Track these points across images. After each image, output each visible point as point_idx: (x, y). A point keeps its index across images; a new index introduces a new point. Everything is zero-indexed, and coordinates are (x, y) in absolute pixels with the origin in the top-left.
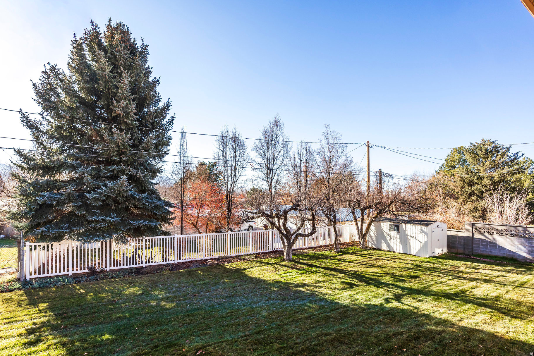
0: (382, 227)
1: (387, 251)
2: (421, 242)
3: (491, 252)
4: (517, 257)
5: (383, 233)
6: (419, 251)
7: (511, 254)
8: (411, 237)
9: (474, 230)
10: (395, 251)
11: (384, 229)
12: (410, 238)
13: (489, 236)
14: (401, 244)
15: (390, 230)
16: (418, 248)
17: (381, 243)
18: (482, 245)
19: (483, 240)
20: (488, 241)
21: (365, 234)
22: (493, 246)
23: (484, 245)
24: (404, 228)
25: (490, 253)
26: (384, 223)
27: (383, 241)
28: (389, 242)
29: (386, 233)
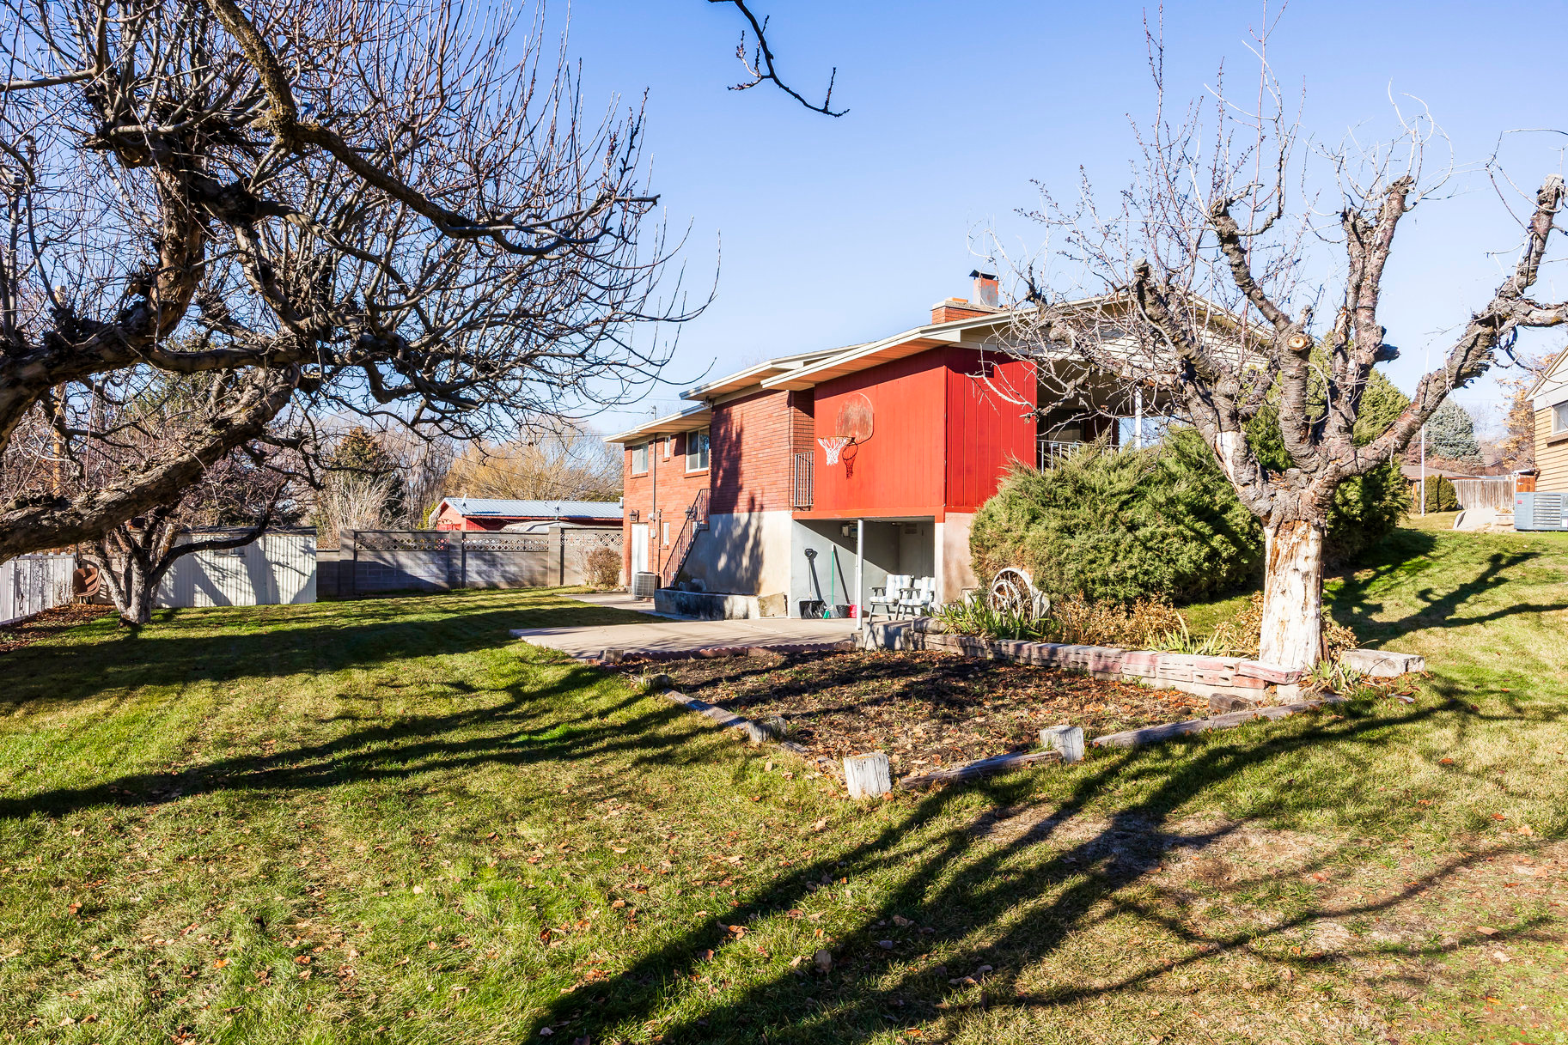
2: (301, 574)
6: (297, 597)
8: (277, 563)
9: (358, 545)
10: (234, 605)
12: (274, 567)
13: (387, 556)
14: (251, 585)
16: (296, 590)
17: (193, 592)
19: (374, 565)
20: (380, 565)
24: (261, 546)
27: (197, 588)
28: (216, 585)
29: (209, 564)
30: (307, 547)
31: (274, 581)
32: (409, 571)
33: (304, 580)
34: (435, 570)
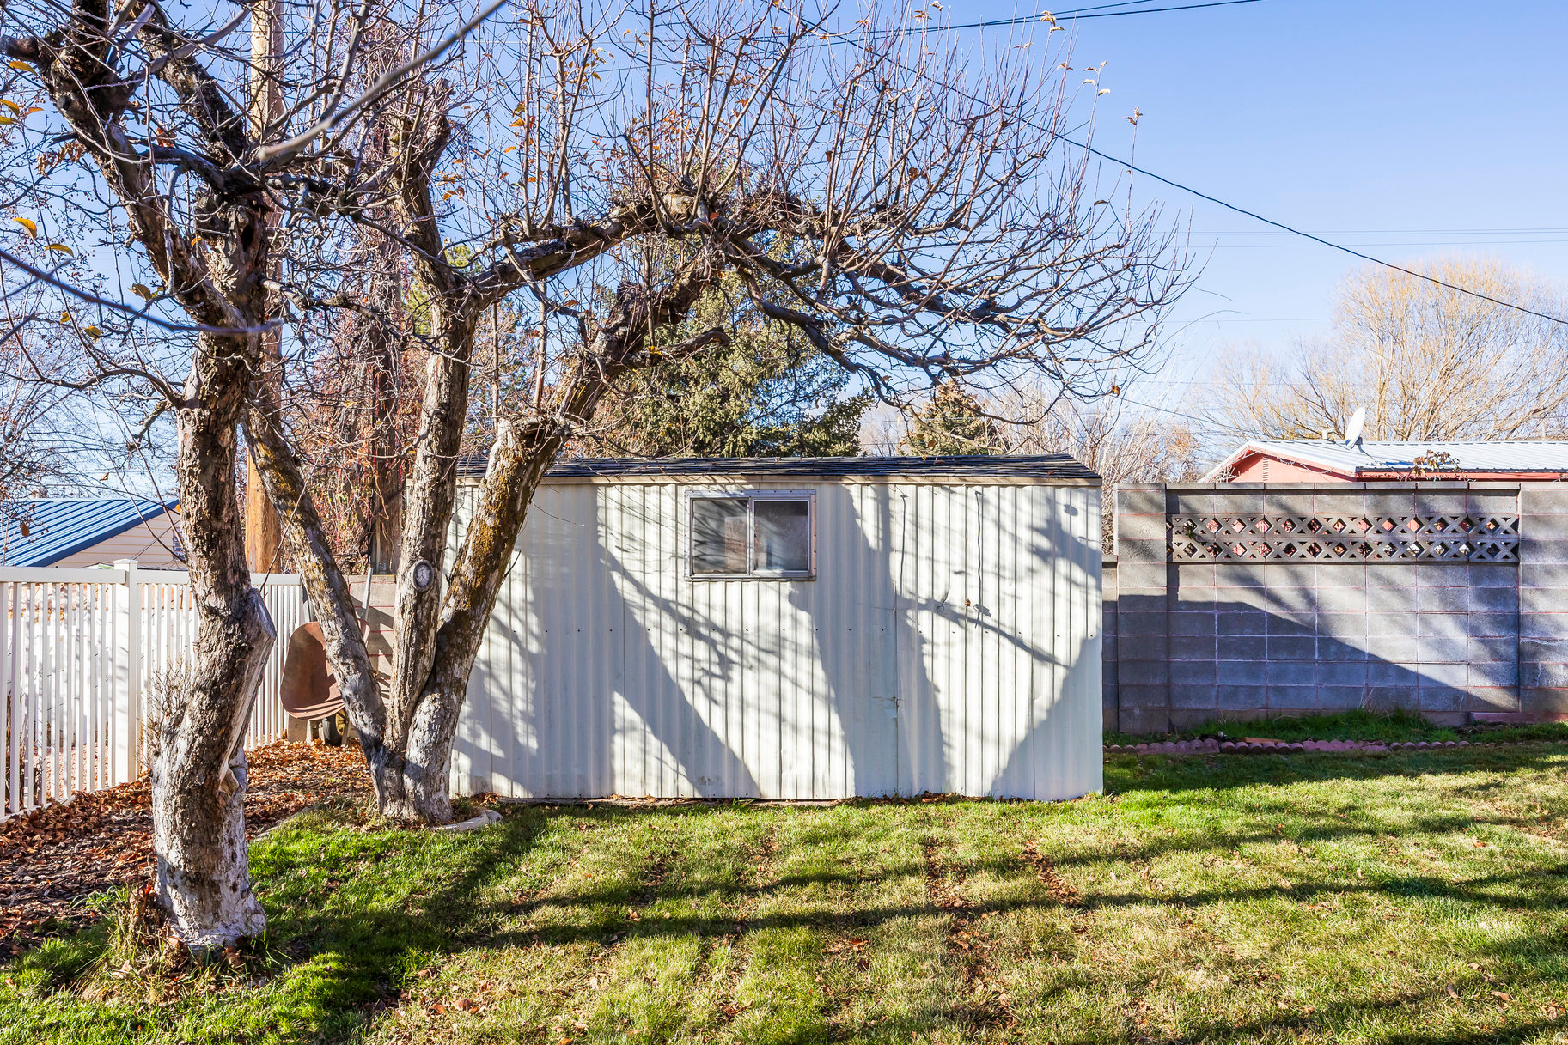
0: (612, 545)
1: (677, 808)
2: (1038, 655)
3: (1280, 691)
4: (1425, 703)
5: (624, 606)
6: (1022, 752)
7: (1391, 683)
8: (940, 607)
9: (1181, 542)
10: (770, 791)
11: (632, 564)
12: (925, 622)
13: (1276, 579)
14: (835, 702)
15: (698, 564)
16: (1015, 727)
17: (605, 728)
18: (1226, 647)
19: (1233, 613)
20: (1257, 616)
21: (459, 618)
22: (1292, 645)
23: (1239, 648)
24: (869, 528)
25: (1275, 702)
26: (634, 495)
27: (624, 710)
28: (701, 705)
29: (664, 605)
30: (1052, 529)
31: (927, 689)
32: (1350, 635)
33: (1049, 682)
34: (1462, 640)
